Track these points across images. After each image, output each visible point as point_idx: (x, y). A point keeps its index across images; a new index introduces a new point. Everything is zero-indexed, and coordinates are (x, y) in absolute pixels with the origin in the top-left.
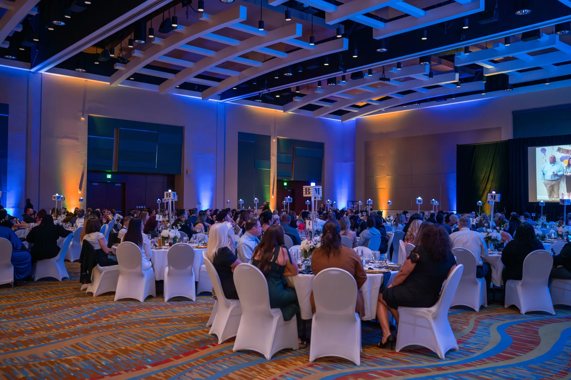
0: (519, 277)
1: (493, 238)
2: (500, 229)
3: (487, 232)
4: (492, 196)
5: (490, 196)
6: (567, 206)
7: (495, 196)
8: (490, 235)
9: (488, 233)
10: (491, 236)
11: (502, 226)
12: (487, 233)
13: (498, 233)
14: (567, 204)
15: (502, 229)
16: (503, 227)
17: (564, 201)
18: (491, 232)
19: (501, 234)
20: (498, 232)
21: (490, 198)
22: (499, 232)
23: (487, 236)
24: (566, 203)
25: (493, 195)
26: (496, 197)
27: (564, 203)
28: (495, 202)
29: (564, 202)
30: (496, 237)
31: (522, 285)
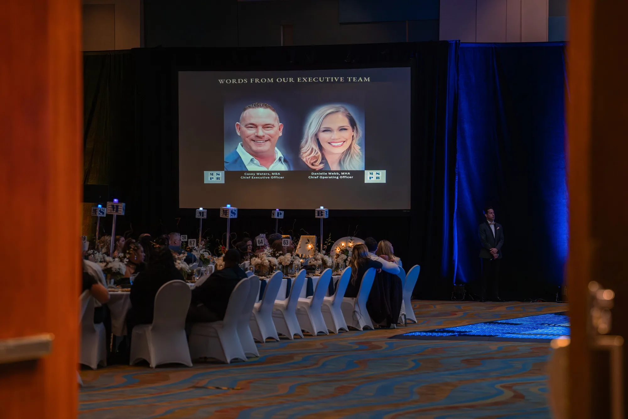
0: (148, 320)
1: (113, 270)
2: (125, 257)
3: (105, 261)
4: (113, 206)
5: (110, 206)
6: (231, 219)
7: (117, 206)
8: (110, 265)
9: (107, 263)
10: (111, 268)
11: (127, 251)
12: (104, 264)
13: (121, 264)
14: (232, 217)
15: (128, 256)
16: (129, 253)
17: (226, 211)
18: (110, 262)
19: (125, 264)
20: (121, 261)
21: (110, 209)
22: (123, 262)
23: (106, 268)
24: (230, 213)
25: (115, 205)
26: (119, 207)
27: (226, 215)
28: (117, 216)
29: (226, 213)
30: (119, 269)
31: (152, 330)
